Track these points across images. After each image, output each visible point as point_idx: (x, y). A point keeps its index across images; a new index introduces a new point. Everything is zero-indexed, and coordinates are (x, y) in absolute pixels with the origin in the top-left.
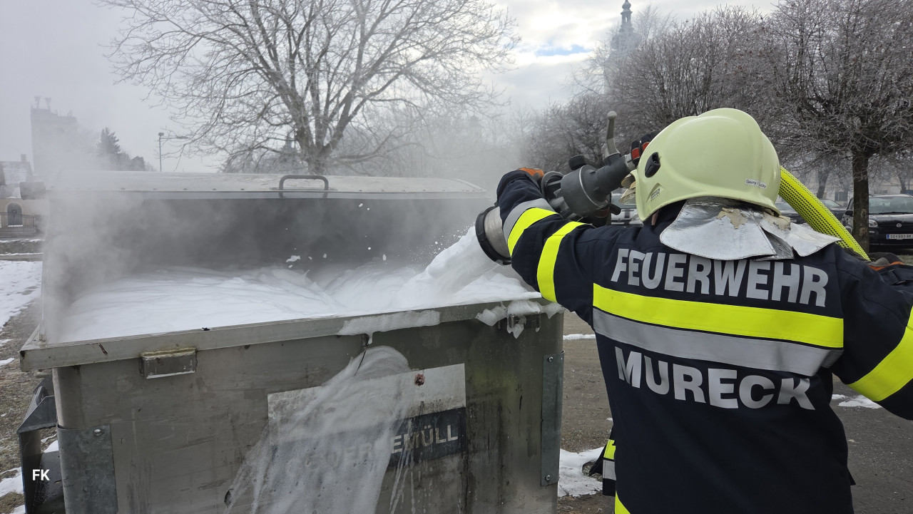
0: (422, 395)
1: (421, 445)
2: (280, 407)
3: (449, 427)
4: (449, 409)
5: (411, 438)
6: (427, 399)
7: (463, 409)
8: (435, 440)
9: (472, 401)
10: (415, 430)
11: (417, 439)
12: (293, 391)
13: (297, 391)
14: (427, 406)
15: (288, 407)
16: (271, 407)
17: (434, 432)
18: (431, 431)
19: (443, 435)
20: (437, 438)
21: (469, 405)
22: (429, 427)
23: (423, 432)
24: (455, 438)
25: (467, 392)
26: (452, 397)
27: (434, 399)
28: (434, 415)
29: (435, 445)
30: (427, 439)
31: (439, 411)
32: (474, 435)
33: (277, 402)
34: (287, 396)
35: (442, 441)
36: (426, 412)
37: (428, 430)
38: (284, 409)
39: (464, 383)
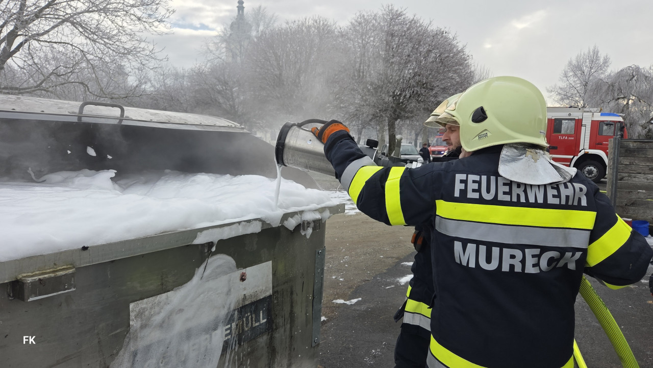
0: (245, 289)
1: (243, 329)
2: (140, 314)
3: (261, 312)
4: (262, 298)
5: (237, 325)
6: (248, 292)
7: (270, 296)
8: (252, 324)
9: (276, 289)
10: (239, 318)
11: (241, 326)
12: (151, 298)
13: (154, 297)
14: (247, 297)
15: (147, 313)
16: (132, 315)
17: (252, 318)
18: (250, 317)
19: (258, 320)
20: (254, 322)
21: (274, 292)
22: (249, 314)
23: (244, 319)
24: (265, 320)
25: (273, 283)
26: (264, 288)
27: (252, 291)
28: (252, 304)
29: (253, 329)
30: (247, 324)
31: (255, 300)
32: (277, 316)
33: (137, 310)
34: (145, 303)
35: (257, 324)
36: (247, 303)
37: (248, 317)
38: (143, 316)
39: (271, 276)
